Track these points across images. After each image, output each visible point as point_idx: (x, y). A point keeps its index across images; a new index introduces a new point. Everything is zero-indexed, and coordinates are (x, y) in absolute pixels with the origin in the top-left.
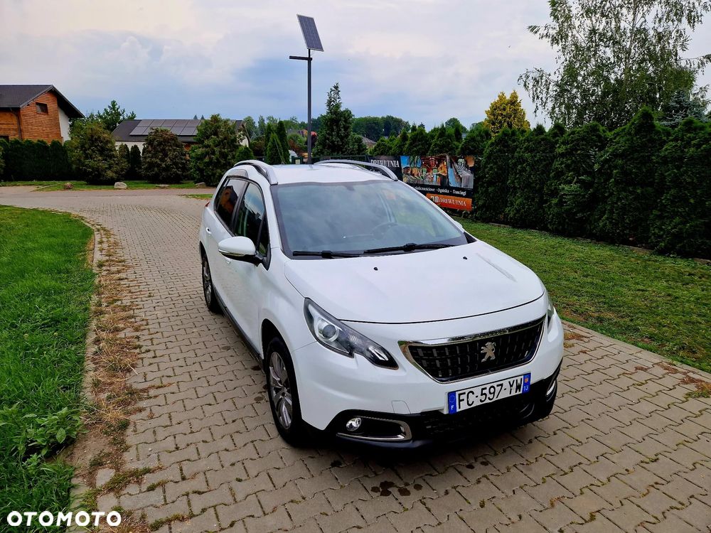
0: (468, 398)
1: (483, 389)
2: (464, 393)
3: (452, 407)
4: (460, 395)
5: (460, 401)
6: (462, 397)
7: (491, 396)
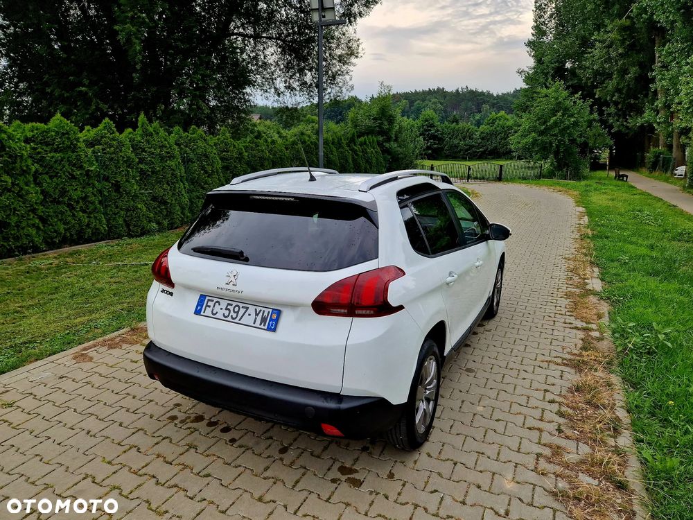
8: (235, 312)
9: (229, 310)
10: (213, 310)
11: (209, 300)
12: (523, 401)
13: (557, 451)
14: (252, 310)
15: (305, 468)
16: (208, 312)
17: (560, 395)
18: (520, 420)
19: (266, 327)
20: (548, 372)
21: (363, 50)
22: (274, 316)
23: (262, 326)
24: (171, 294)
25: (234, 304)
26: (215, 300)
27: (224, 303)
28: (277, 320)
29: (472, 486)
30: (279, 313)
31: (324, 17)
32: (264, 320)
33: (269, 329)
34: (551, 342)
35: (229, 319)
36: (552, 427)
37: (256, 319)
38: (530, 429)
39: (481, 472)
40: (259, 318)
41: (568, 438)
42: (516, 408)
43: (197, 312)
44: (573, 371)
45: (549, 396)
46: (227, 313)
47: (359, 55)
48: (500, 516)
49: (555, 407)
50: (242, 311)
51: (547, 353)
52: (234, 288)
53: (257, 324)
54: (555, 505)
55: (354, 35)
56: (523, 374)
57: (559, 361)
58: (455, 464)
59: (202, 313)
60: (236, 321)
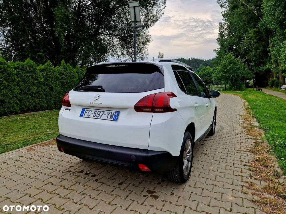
8: (98, 114)
9: (96, 114)
10: (88, 114)
11: (86, 110)
12: (232, 165)
13: (251, 184)
14: (106, 113)
15: (131, 191)
16: (86, 115)
17: (248, 163)
18: (231, 172)
19: (112, 120)
20: (241, 154)
21: (152, 39)
22: (116, 114)
23: (111, 119)
24: (70, 110)
25: (98, 111)
26: (89, 110)
27: (93, 111)
28: (118, 116)
29: (212, 199)
30: (119, 113)
31: (137, 24)
32: (111, 116)
33: (114, 120)
34: (240, 144)
35: (96, 117)
36: (247, 175)
37: (108, 116)
38: (237, 175)
39: (216, 193)
40: (109, 116)
41: (255, 179)
42: (228, 168)
43: (81, 116)
44: (253, 154)
45: (243, 163)
46: (94, 115)
47: (150, 41)
48: (228, 211)
49: (247, 167)
50: (102, 113)
51: (239, 147)
52: (98, 102)
53: (109, 118)
54: (254, 206)
55: (149, 34)
56: (229, 155)
57: (246, 150)
58: (203, 189)
59: (83, 116)
60: (99, 118)
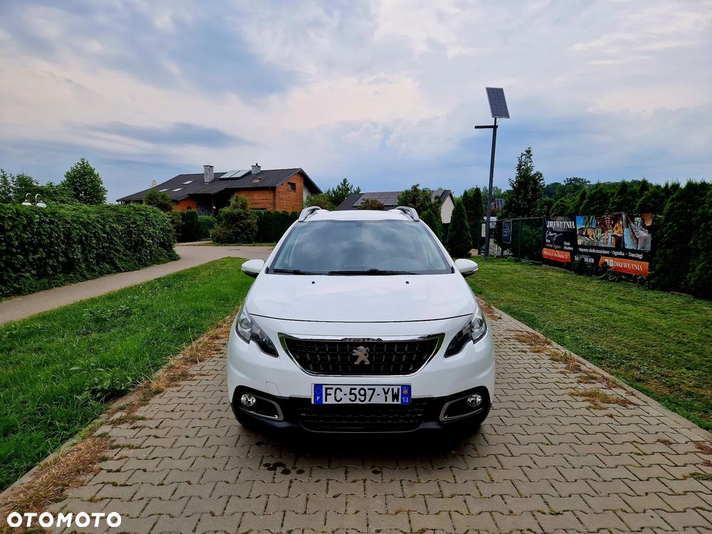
0: (335, 393)
1: (351, 389)
2: (332, 389)
3: (318, 398)
4: (327, 389)
5: (327, 394)
6: (329, 391)
7: (362, 398)
